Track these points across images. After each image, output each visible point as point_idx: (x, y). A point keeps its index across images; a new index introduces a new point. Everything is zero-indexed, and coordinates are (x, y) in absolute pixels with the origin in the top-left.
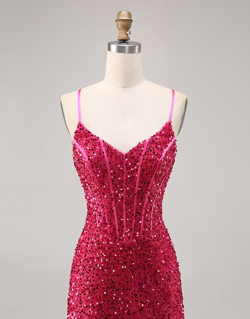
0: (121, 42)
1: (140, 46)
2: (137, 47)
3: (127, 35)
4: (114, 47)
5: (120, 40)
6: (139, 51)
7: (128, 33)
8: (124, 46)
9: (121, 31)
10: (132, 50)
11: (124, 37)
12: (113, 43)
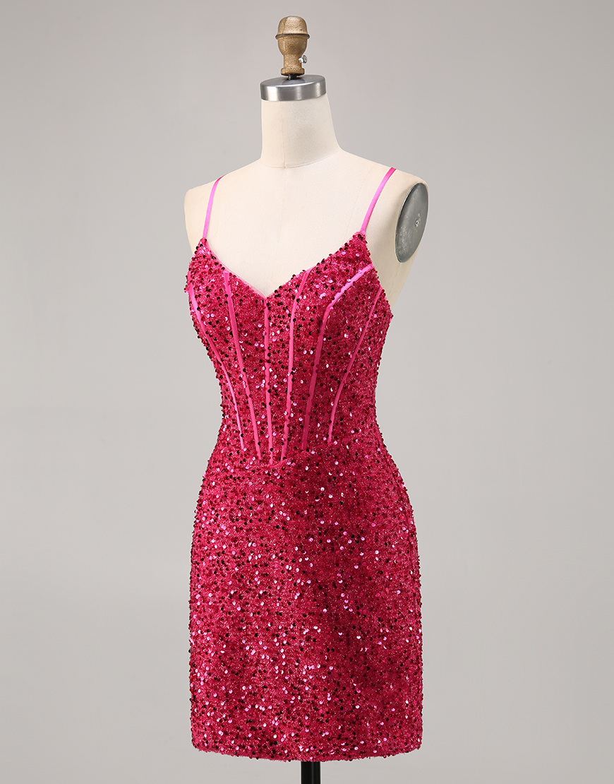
0: (288, 79)
1: (323, 82)
2: (318, 85)
3: (300, 65)
4: (273, 91)
5: (286, 75)
6: (323, 92)
7: (301, 60)
8: (293, 87)
9: (287, 57)
10: (308, 94)
11: (294, 68)
12: (272, 82)
